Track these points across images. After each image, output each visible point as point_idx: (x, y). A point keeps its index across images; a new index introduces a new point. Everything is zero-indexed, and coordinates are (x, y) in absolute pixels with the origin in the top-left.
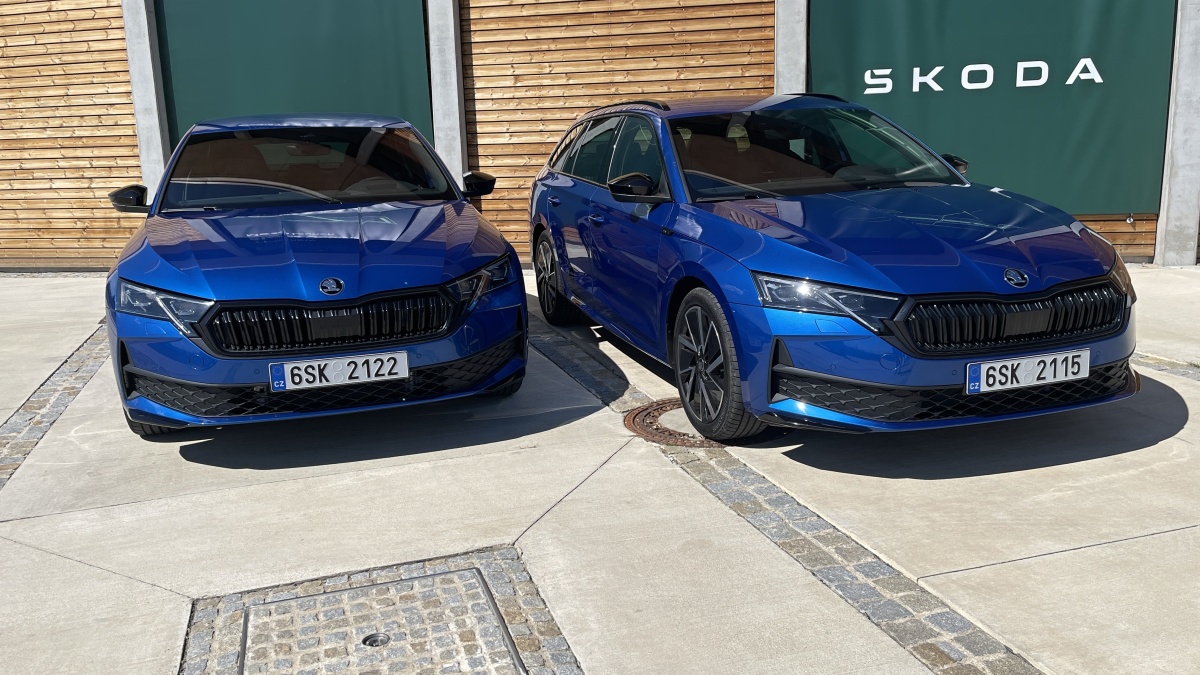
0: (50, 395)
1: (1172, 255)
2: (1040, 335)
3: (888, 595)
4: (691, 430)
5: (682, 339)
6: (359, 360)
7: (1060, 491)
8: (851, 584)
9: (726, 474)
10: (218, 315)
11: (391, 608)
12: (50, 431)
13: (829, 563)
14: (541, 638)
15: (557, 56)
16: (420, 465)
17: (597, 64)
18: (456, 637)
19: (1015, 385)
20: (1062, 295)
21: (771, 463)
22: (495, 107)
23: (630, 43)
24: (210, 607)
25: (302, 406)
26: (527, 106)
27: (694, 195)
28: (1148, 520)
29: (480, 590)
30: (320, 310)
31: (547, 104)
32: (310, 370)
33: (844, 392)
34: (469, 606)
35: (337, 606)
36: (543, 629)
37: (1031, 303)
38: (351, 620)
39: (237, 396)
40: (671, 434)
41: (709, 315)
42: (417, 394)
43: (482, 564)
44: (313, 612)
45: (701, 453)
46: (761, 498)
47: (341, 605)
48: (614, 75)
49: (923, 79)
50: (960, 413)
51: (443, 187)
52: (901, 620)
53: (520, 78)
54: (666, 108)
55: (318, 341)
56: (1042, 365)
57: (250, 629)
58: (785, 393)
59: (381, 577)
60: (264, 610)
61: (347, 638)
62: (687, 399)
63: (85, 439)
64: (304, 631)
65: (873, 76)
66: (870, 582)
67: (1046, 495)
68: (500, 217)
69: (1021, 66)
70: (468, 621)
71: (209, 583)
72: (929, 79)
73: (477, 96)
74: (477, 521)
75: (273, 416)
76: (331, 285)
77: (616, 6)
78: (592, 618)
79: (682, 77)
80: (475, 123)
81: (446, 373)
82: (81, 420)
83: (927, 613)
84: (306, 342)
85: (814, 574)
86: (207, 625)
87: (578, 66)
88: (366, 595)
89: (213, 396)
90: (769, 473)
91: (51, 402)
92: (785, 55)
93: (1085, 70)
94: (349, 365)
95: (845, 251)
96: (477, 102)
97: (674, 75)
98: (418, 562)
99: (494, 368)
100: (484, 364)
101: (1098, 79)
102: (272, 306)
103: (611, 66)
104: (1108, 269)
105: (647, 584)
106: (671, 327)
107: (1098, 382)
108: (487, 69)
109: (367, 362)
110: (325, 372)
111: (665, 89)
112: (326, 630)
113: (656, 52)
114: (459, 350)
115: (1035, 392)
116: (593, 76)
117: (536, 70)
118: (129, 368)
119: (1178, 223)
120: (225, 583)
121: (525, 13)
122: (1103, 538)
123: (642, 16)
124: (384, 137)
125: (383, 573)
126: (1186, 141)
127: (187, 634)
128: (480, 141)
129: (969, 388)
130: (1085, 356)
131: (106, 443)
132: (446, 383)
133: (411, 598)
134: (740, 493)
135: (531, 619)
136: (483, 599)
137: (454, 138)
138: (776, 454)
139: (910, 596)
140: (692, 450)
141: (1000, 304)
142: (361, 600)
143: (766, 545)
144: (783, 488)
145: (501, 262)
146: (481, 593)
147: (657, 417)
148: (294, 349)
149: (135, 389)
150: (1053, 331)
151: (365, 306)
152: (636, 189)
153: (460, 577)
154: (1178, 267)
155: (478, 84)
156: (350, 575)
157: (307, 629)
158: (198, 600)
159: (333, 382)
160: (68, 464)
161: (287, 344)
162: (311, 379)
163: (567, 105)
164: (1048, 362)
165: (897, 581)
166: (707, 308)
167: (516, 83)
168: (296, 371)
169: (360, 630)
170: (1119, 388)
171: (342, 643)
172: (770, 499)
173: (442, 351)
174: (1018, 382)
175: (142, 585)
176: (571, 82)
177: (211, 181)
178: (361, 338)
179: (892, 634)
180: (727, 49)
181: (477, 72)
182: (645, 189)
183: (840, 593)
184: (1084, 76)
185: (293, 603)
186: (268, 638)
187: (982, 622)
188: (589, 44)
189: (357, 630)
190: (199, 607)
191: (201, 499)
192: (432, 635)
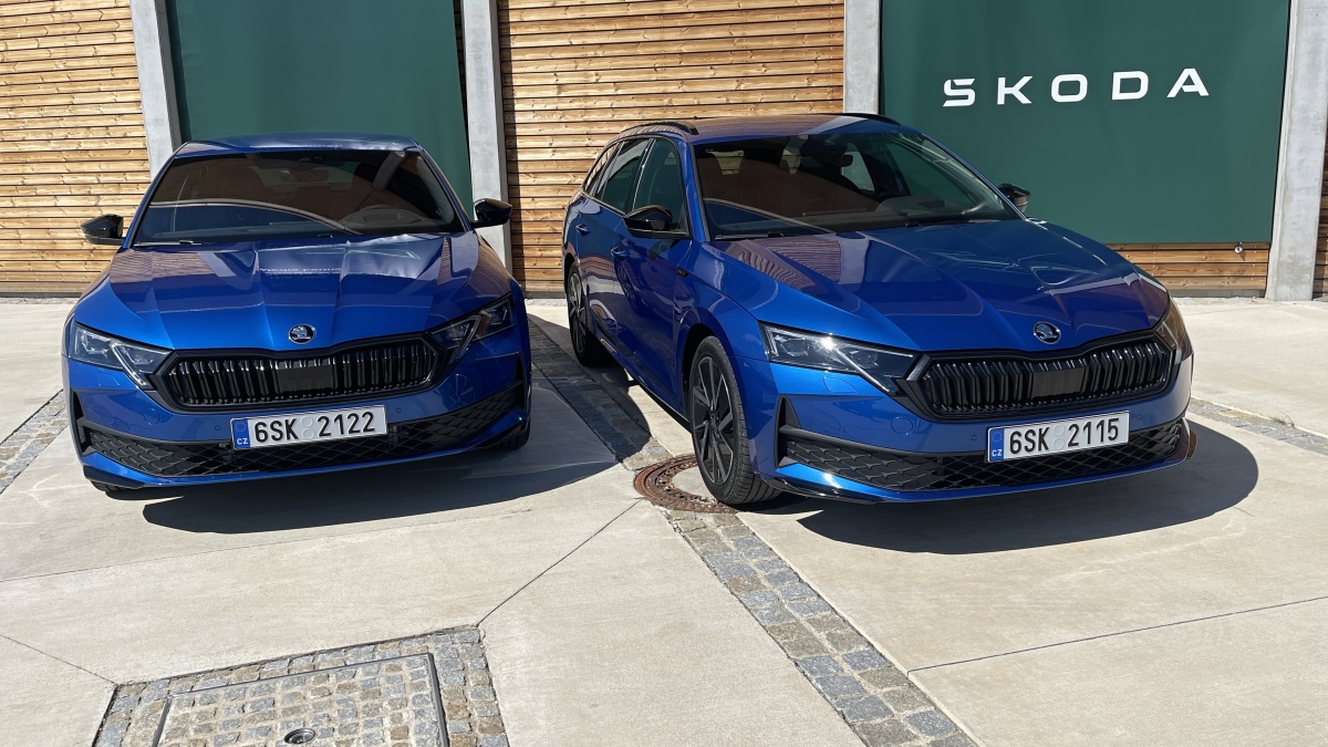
0: (22, 443)
1: (1285, 289)
2: (1074, 396)
3: (872, 690)
4: (704, 492)
5: (695, 392)
6: (332, 415)
7: (1090, 569)
8: (834, 677)
9: (730, 544)
10: (175, 365)
11: (326, 699)
12: (11, 486)
13: (817, 652)
14: (481, 736)
15: (605, 64)
16: (399, 531)
17: (649, 73)
18: (388, 733)
19: (1044, 452)
20: (1098, 352)
21: (782, 532)
22: (536, 119)
23: (684, 49)
24: (132, 695)
25: (269, 465)
26: (571, 119)
27: (713, 231)
28: (1178, 606)
29: (427, 679)
30: (288, 360)
31: (594, 117)
32: (276, 426)
33: (854, 457)
34: (411, 698)
35: (268, 696)
36: (485, 726)
37: (1063, 361)
38: (279, 712)
39: (197, 454)
40: (682, 496)
41: (719, 368)
42: (399, 452)
43: (437, 649)
44: (240, 703)
45: (709, 519)
46: (761, 574)
47: (273, 695)
48: (666, 85)
49: (1009, 91)
50: (983, 482)
51: (449, 217)
52: (879, 721)
53: (564, 87)
54: (694, 132)
55: (286, 395)
56: (1074, 429)
57: (168, 721)
58: (793, 456)
59: (324, 662)
60: (188, 700)
61: (270, 733)
62: (702, 457)
63: (46, 495)
64: (225, 725)
65: (954, 87)
66: (856, 675)
67: (1073, 575)
68: (542, 241)
69: (1118, 77)
70: (405, 716)
71: (138, 666)
72: (1015, 91)
73: (517, 107)
74: (444, 598)
75: (237, 476)
76: (300, 331)
77: (670, 8)
78: (542, 714)
79: (742, 87)
80: (514, 137)
81: (430, 429)
82: (47, 473)
83: (909, 713)
84: (272, 395)
85: (797, 665)
86: (124, 715)
87: (628, 74)
88: (303, 683)
89: (170, 453)
90: (777, 544)
91: (21, 451)
92: (855, 63)
93: (1189, 81)
94: (319, 420)
95: (859, 300)
96: (517, 114)
97: (733, 86)
98: (369, 645)
99: (487, 422)
100: (475, 418)
101: (1204, 92)
102: (237, 356)
103: (664, 75)
104: (1157, 319)
105: (611, 675)
106: (686, 377)
107: (1141, 447)
108: (527, 77)
109: (340, 417)
110: (293, 429)
111: (724, 100)
112: (250, 724)
113: (713, 59)
114: (447, 403)
115: (1068, 460)
116: (645, 86)
117: (581, 79)
118: (83, 421)
119: (1292, 254)
120: (155, 667)
121: (569, 16)
122: (1122, 627)
123: (698, 20)
124: (404, 161)
125: (328, 657)
126: (1302, 161)
127: (102, 726)
128: (520, 157)
129: (991, 455)
130: (1123, 420)
131: (67, 500)
132: (430, 440)
133: (350, 687)
134: (740, 567)
135: (475, 713)
136: (428, 690)
137: (492, 154)
138: (790, 522)
139: (894, 692)
140: (699, 516)
141: (1027, 362)
142: (297, 689)
143: (753, 629)
144: (789, 563)
145: (499, 305)
146: (427, 682)
147: (671, 476)
148: (260, 402)
149: (91, 444)
150: (1088, 392)
151: (338, 356)
152: (655, 223)
153: (409, 664)
154: (1290, 303)
155: (518, 94)
156: (292, 659)
157: (228, 722)
158: (122, 686)
159: (302, 439)
160: (22, 524)
161: (252, 398)
162: (278, 436)
163: (615, 118)
164: (1081, 427)
165: (888, 673)
166: (717, 359)
167: (559, 93)
168: (261, 427)
169: (287, 724)
170: (1166, 454)
171: (263, 739)
172: (771, 575)
173: (427, 404)
174: (1046, 448)
175: (67, 668)
176: (620, 92)
177: (212, 203)
178: (334, 391)
179: (864, 736)
180: (792, 56)
181: (516, 81)
182: (661, 224)
183: (820, 687)
184: (1187, 89)
185: (221, 692)
186: (184, 732)
187: (965, 724)
188: (640, 51)
189: (282, 724)
190: (121, 695)
191: (153, 568)
192: (362, 732)
